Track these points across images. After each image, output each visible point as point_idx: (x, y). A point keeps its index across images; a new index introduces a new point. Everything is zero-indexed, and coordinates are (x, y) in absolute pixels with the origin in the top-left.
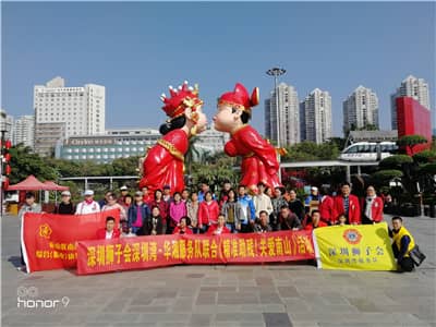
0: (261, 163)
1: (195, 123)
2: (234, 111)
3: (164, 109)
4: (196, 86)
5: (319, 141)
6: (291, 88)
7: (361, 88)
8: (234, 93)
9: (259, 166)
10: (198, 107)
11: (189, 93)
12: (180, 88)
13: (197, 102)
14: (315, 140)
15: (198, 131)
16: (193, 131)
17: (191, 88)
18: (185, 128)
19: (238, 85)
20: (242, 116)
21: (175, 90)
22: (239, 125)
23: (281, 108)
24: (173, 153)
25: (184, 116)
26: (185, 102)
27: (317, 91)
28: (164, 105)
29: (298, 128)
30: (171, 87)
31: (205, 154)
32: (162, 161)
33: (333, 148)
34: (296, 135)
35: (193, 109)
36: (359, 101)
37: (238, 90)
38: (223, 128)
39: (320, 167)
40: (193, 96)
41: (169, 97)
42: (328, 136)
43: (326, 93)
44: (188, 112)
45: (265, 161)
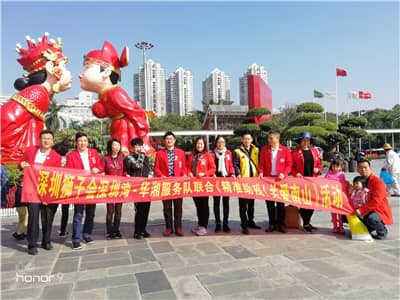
0: (131, 125)
1: (58, 80)
2: (102, 70)
3: (19, 60)
4: (59, 39)
5: (182, 114)
6: (158, 65)
7: (216, 71)
8: (102, 51)
9: (129, 128)
10: (62, 63)
11: (51, 46)
12: (40, 40)
13: (60, 56)
14: (179, 113)
15: (62, 89)
16: (56, 87)
17: (52, 41)
18: (46, 85)
19: (106, 44)
20: (111, 76)
21: (33, 41)
22: (108, 85)
23: (149, 83)
24: (31, 110)
25: (45, 71)
26: (46, 55)
27: (181, 70)
28: (20, 57)
29: (165, 102)
30: (28, 38)
31: (73, 123)
32: (18, 119)
33: (194, 120)
34: (162, 109)
35: (55, 64)
36: (215, 82)
37: (106, 49)
38: (90, 87)
39: (183, 136)
40: (55, 50)
41: (26, 48)
42: (190, 109)
43: (189, 72)
44: (49, 67)
45: (135, 123)
